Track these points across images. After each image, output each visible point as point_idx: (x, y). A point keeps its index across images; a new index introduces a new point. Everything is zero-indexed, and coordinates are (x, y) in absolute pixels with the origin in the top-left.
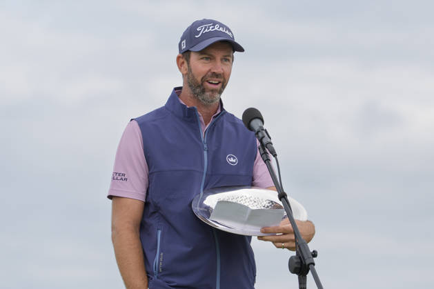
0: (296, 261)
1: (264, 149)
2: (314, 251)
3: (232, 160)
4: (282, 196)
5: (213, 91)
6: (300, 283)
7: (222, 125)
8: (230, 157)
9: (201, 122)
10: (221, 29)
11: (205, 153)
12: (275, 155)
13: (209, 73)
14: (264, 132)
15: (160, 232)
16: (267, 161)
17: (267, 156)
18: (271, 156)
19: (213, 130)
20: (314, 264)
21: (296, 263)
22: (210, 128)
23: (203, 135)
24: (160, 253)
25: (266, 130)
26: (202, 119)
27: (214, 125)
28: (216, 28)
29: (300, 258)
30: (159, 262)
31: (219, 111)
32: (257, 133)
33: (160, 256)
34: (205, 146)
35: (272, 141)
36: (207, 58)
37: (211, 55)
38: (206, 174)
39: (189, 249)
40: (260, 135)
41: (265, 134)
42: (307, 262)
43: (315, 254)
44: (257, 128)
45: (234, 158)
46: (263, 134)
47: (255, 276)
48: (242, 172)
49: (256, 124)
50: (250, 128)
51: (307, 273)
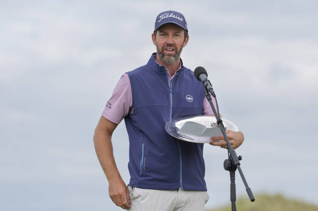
0: (228, 162)
1: (208, 93)
2: (240, 156)
3: (189, 99)
4: (220, 122)
5: (169, 55)
6: (231, 177)
7: (183, 76)
8: (188, 97)
9: (168, 74)
10: (174, 16)
11: (171, 95)
12: (215, 96)
13: (166, 44)
14: (208, 82)
15: (143, 144)
16: (210, 100)
17: (210, 97)
18: (212, 97)
19: (177, 79)
20: (240, 164)
21: (229, 164)
22: (174, 78)
23: (169, 83)
24: (144, 158)
25: (209, 81)
26: (169, 72)
27: (177, 77)
28: (170, 16)
29: (231, 160)
30: (143, 163)
31: (180, 68)
32: (203, 83)
33: (144, 160)
34: (171, 90)
35: (213, 87)
36: (164, 35)
37: (166, 33)
38: (173, 108)
39: (163, 155)
40: (205, 83)
41: (209, 83)
42: (236, 163)
43: (240, 158)
44: (203, 80)
45: (191, 97)
46: (207, 83)
47: (204, 172)
48: (196, 106)
49: (202, 77)
50: (199, 79)
51: (236, 169)
